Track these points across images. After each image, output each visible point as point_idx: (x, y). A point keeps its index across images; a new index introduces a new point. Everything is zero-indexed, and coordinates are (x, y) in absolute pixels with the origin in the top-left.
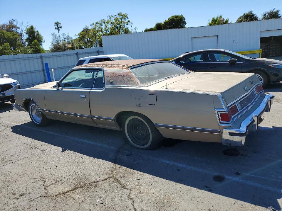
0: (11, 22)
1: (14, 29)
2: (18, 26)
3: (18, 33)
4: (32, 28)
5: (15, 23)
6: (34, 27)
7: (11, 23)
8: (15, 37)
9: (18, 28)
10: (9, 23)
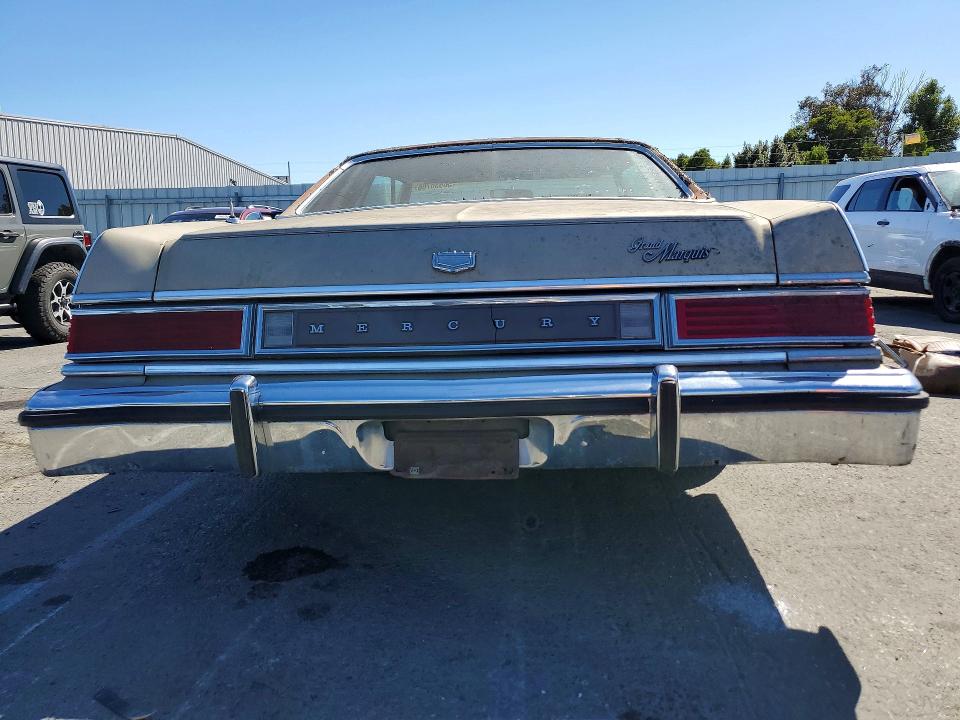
0: (868, 76)
1: (871, 100)
2: (886, 88)
3: (880, 110)
4: (932, 88)
5: (878, 80)
6: (940, 85)
7: (867, 78)
8: (860, 125)
9: (887, 95)
10: (860, 80)
